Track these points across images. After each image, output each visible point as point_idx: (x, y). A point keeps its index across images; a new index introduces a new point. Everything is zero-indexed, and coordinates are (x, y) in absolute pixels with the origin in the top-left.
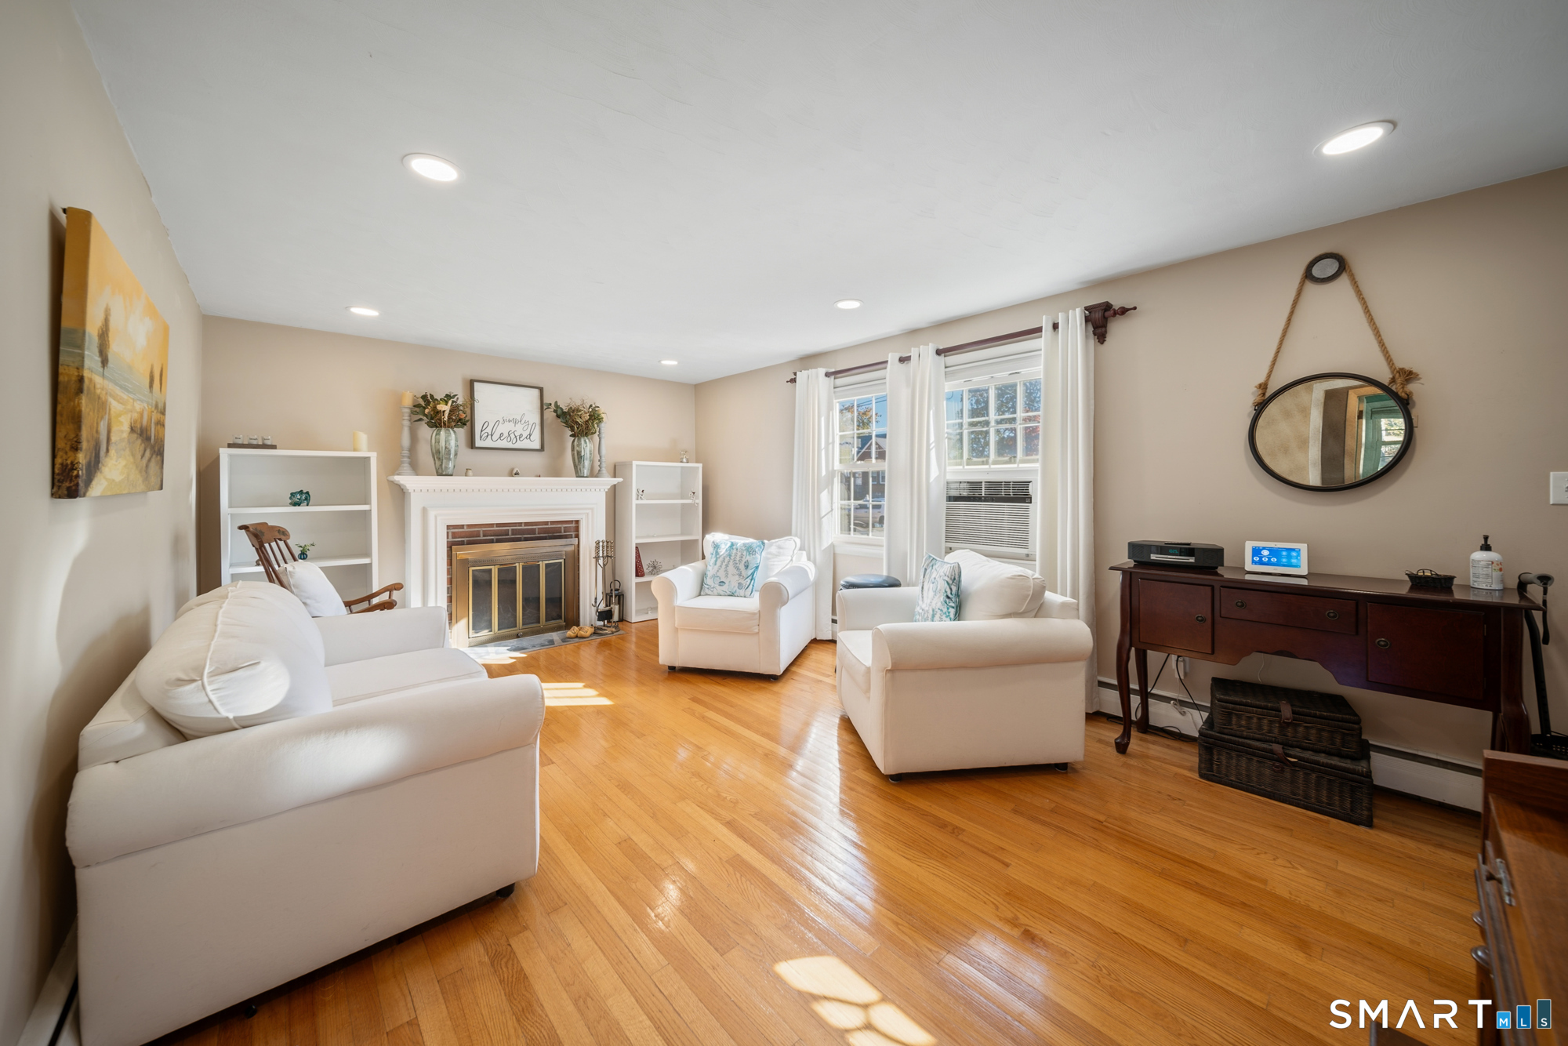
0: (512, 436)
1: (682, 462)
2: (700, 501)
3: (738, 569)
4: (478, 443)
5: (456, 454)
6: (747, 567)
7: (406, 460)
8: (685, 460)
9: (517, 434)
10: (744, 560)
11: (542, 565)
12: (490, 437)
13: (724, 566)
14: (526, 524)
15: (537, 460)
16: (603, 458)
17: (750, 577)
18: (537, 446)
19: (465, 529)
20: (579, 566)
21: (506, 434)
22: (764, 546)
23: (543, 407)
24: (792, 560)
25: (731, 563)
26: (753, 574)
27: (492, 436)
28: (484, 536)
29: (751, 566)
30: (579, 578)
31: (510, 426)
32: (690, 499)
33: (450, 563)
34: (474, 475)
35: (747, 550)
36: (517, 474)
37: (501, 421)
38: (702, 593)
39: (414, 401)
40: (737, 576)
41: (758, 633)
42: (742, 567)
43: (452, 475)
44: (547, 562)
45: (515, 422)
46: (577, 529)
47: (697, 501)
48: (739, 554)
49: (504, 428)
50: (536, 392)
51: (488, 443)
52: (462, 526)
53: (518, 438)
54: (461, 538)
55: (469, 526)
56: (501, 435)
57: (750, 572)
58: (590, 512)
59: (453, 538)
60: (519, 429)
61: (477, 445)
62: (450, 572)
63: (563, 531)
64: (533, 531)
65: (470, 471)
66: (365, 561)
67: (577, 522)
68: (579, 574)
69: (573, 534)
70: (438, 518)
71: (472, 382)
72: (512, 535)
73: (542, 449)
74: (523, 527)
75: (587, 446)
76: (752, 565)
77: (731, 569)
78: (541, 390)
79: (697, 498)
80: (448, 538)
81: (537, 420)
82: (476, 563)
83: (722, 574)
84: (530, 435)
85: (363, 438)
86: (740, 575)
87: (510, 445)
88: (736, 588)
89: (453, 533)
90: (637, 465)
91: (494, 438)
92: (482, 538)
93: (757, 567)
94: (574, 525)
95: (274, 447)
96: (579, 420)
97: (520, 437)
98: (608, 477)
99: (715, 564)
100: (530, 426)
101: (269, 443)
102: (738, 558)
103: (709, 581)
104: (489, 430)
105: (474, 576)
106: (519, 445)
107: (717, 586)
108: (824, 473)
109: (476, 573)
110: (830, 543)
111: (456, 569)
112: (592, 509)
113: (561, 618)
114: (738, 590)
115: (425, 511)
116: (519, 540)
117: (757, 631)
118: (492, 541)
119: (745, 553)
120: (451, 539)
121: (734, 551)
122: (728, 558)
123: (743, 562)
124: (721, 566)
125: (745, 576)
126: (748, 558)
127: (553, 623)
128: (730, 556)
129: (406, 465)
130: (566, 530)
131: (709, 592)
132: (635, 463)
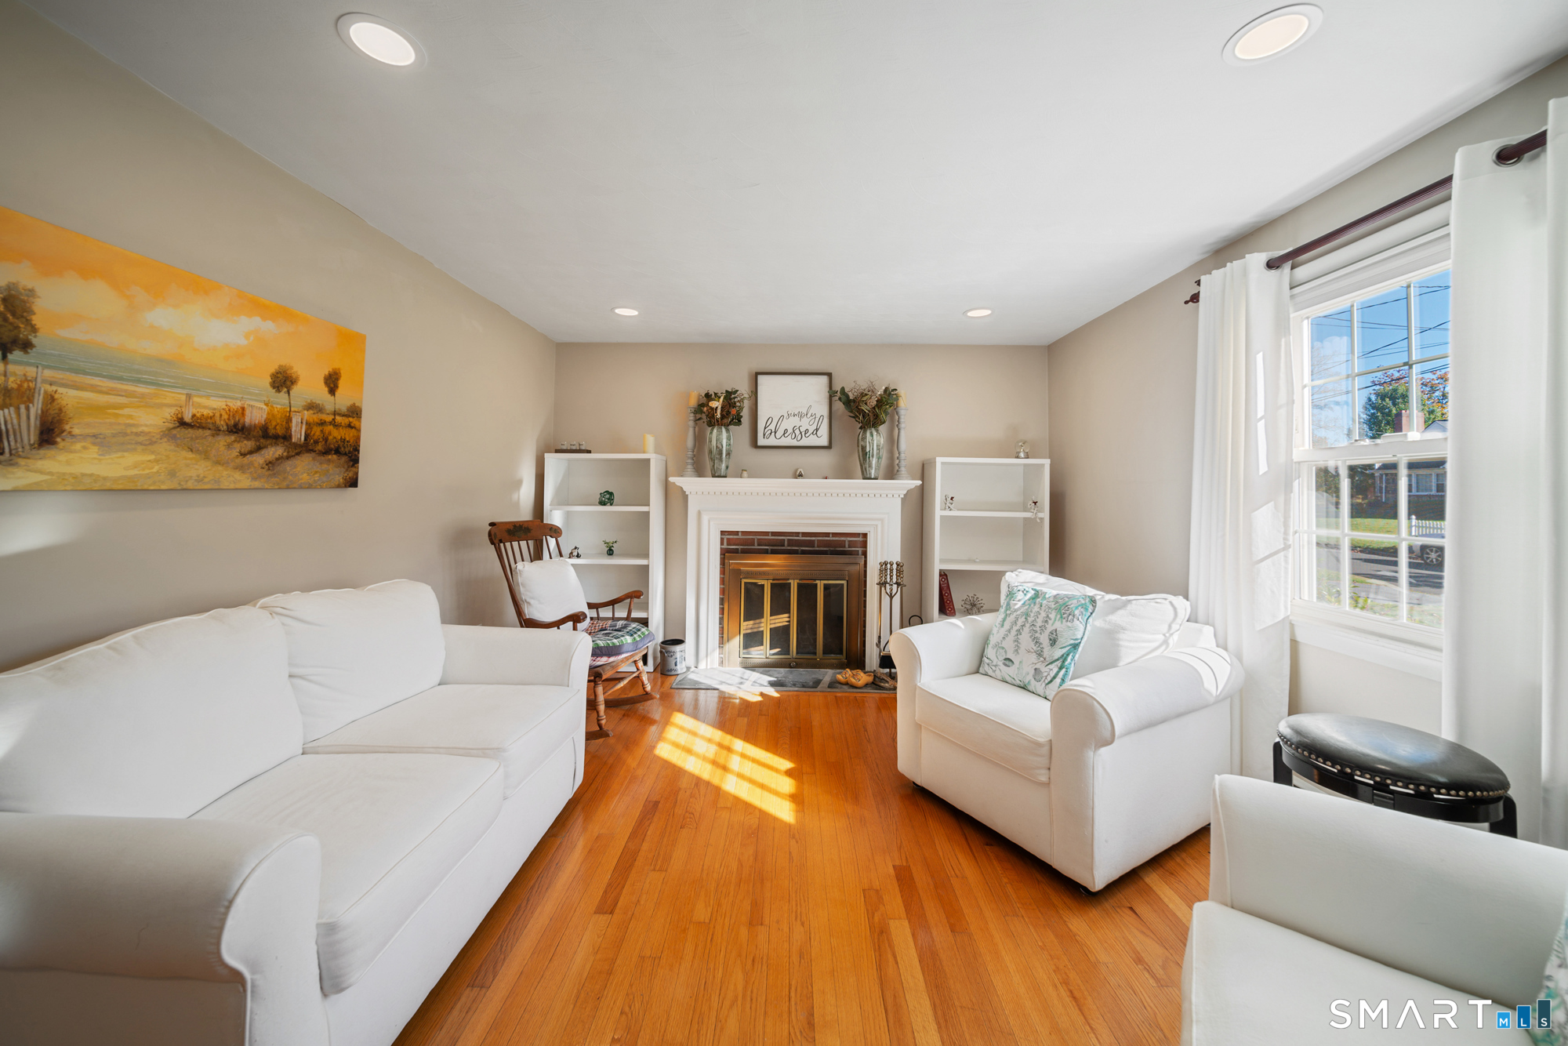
0: (797, 432)
1: (1018, 457)
2: (1046, 515)
3: (1037, 642)
4: (761, 442)
5: (728, 454)
6: (1053, 642)
7: (690, 461)
8: (1022, 455)
9: (802, 429)
10: (1050, 628)
11: (820, 584)
12: (773, 434)
13: (1014, 632)
14: (805, 534)
15: (825, 459)
16: (902, 455)
17: (1059, 663)
18: (824, 441)
19: (740, 536)
20: (865, 591)
21: (790, 431)
22: (1095, 607)
23: (832, 394)
24: (1166, 642)
25: (1027, 629)
26: (1064, 658)
27: (775, 433)
28: (758, 545)
29: (1061, 641)
30: (865, 607)
31: (795, 421)
32: (1025, 510)
33: (723, 572)
34: (749, 477)
35: (1058, 610)
36: (801, 475)
37: (785, 415)
38: (981, 670)
39: (699, 399)
40: (1034, 656)
41: (1048, 784)
42: (1044, 639)
43: (725, 477)
44: (826, 582)
45: (801, 415)
46: (864, 544)
47: (1040, 515)
48: (1043, 614)
49: (788, 424)
50: (824, 379)
51: (772, 441)
52: (736, 533)
53: (803, 434)
54: (735, 545)
55: (744, 533)
56: (786, 431)
57: (1058, 653)
58: (879, 523)
59: (728, 545)
60: (805, 424)
61: (759, 443)
62: (722, 581)
63: (847, 546)
64: (811, 544)
65: (745, 473)
66: (643, 562)
67: (865, 535)
68: (865, 601)
69: (860, 550)
70: (711, 523)
71: (757, 374)
72: (788, 546)
73: (829, 447)
74: (800, 538)
75: (876, 440)
76: (1065, 640)
77: (1025, 639)
78: (830, 375)
79: (1041, 511)
80: (722, 544)
81: (825, 412)
82: (749, 575)
83: (1009, 644)
84: (817, 430)
85: (650, 440)
86: (1040, 654)
87: (795, 443)
88: (1030, 677)
89: (728, 539)
90: (943, 463)
91: (778, 435)
92: (756, 547)
93: (1075, 646)
94: (861, 539)
95: (588, 451)
96: (864, 408)
97: (807, 431)
98: (907, 479)
99: (1002, 626)
100: (817, 420)
101: (583, 448)
102: (1039, 623)
103: (990, 652)
104: (772, 427)
105: (746, 589)
106: (805, 442)
107: (1000, 663)
108: (1263, 468)
109: (749, 586)
110: (1282, 617)
111: (729, 578)
112: (882, 520)
113: (842, 653)
114: (1033, 682)
115: (699, 513)
116: (795, 552)
117: (1044, 779)
118: (766, 552)
119: (1052, 616)
120: (725, 546)
121: (1036, 609)
122: (1023, 619)
123: (1047, 632)
124: (1009, 631)
125: (1049, 660)
126: (1058, 625)
127: (833, 658)
128: (1027, 615)
129: (690, 466)
130: (851, 544)
131: (990, 672)
132: (939, 460)
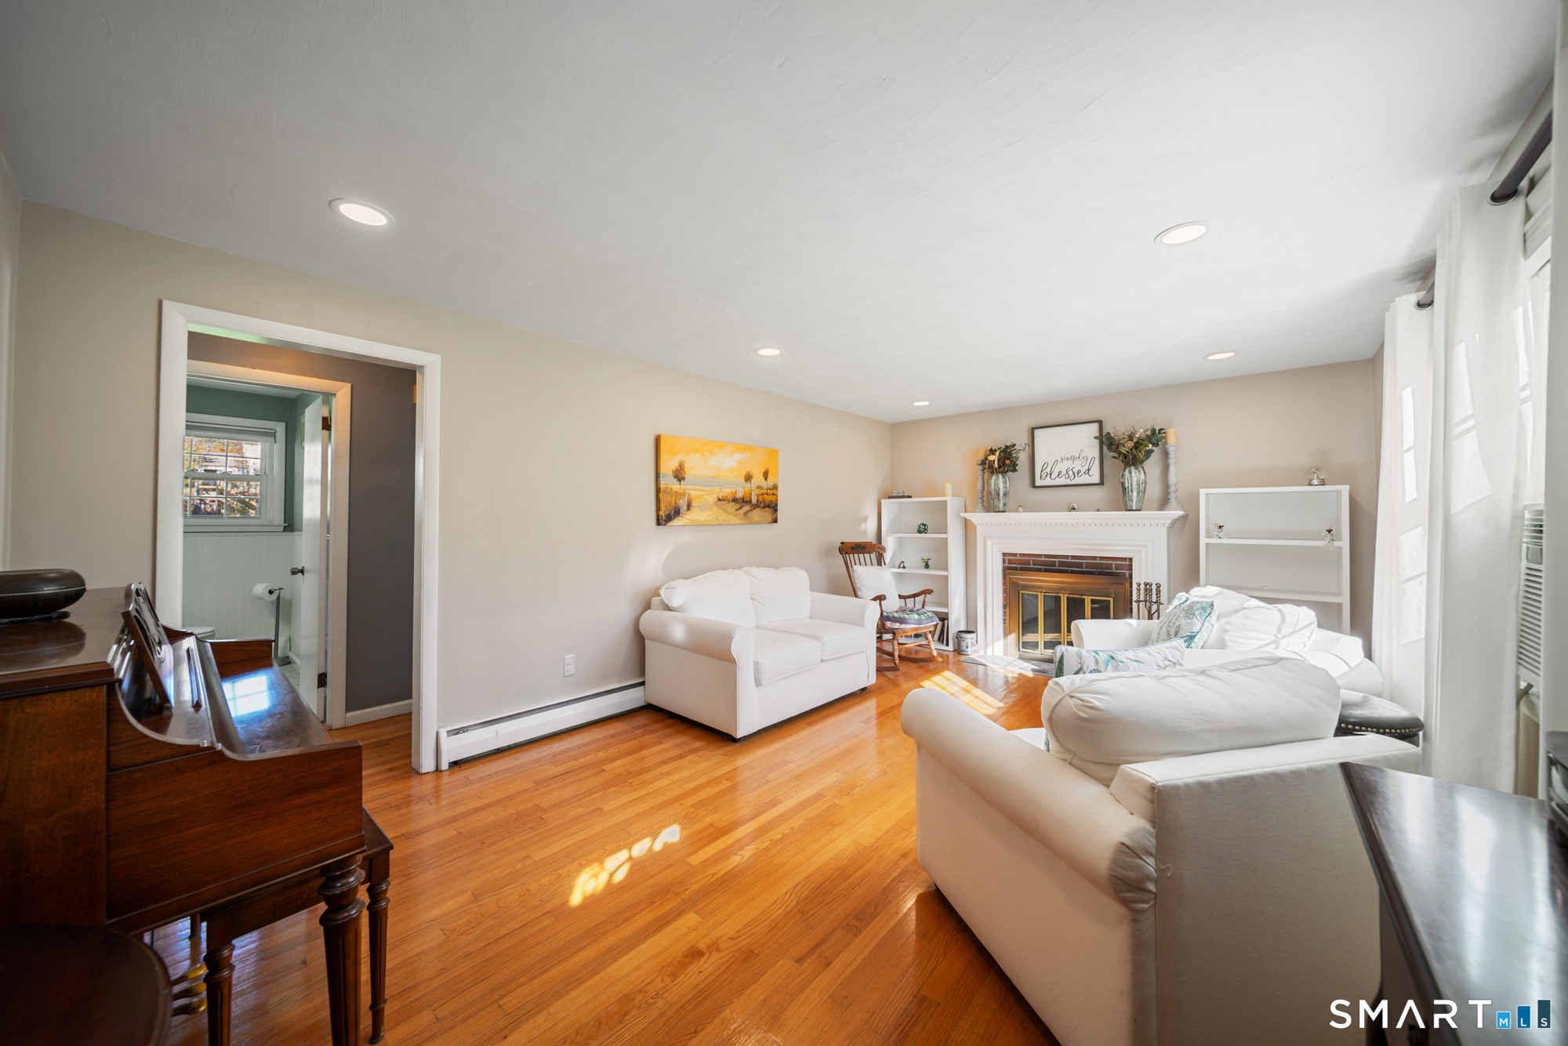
0: (1070, 473)
1: (1310, 485)
2: (1345, 543)
4: (1038, 482)
7: (979, 501)
8: (1315, 482)
9: (1075, 470)
11: (1087, 600)
12: (1049, 476)
14: (1073, 557)
15: (1098, 494)
16: (1171, 488)
18: (1096, 479)
19: (1018, 557)
20: (1132, 608)
21: (1064, 472)
22: (1212, 609)
23: (1102, 439)
27: (1051, 474)
31: (1069, 464)
32: (1322, 540)
33: (1005, 584)
34: (1024, 512)
36: (1074, 509)
37: (1060, 460)
43: (1005, 512)
44: (1092, 598)
45: (1073, 459)
46: (1131, 568)
47: (1337, 543)
49: (1062, 467)
50: (1096, 426)
51: (1048, 482)
52: (1016, 555)
53: (1076, 474)
54: (1016, 566)
55: (1021, 555)
56: (1060, 472)
58: (1143, 550)
59: (1008, 564)
60: (1077, 466)
61: (1037, 484)
62: (1004, 591)
63: (1114, 568)
64: (1080, 565)
65: (1021, 508)
66: (945, 573)
67: (1131, 559)
69: (1128, 572)
70: (995, 547)
71: (1035, 428)
72: (1059, 566)
73: (1102, 483)
74: (1070, 560)
78: (1100, 423)
79: (1339, 539)
80: (1003, 562)
81: (1096, 454)
82: (1025, 587)
84: (1089, 470)
85: (948, 487)
87: (1068, 482)
89: (1009, 560)
90: (1206, 494)
91: (1053, 476)
92: (1032, 566)
93: (1192, 637)
94: (1127, 563)
95: (911, 497)
97: (1079, 472)
98: (1175, 509)
100: (1089, 461)
101: (908, 494)
104: (1048, 470)
105: (1023, 598)
106: (1077, 481)
109: (1025, 596)
111: (1010, 589)
112: (1146, 546)
115: (986, 541)
116: (1066, 572)
118: (1040, 570)
120: (1006, 565)
126: (1182, 621)
129: (980, 505)
130: (1117, 567)
132: (1203, 492)
